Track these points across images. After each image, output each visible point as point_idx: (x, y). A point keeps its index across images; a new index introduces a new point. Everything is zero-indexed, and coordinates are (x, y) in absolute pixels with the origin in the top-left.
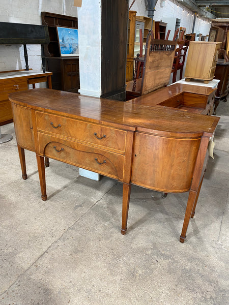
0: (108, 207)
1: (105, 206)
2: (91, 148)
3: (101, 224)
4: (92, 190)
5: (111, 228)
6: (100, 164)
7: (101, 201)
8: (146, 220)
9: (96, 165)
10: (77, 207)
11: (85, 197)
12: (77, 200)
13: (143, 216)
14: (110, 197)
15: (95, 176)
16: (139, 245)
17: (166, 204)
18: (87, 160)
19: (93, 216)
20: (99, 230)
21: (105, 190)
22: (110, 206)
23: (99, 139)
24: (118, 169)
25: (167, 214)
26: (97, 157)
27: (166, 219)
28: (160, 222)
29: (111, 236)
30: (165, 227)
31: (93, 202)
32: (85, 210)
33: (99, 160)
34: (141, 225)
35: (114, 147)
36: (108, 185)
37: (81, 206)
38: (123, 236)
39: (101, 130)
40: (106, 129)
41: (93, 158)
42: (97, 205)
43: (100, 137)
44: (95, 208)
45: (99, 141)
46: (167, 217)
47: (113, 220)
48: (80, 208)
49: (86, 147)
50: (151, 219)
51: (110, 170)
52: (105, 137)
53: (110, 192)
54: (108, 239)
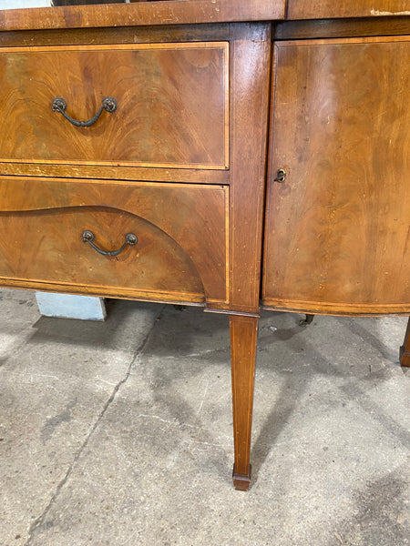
0: (157, 399)
1: (147, 395)
2: (53, 188)
3: (150, 468)
4: (90, 352)
5: (193, 474)
6: (111, 253)
7: (129, 383)
8: (289, 411)
9: (93, 264)
10: (52, 423)
11: (75, 381)
12: (47, 400)
13: (274, 399)
14: (155, 360)
15: (90, 308)
16: (311, 519)
17: (318, 341)
18: (49, 251)
19: (115, 446)
20: (153, 496)
21: (133, 342)
22: (164, 393)
23: (81, 127)
24: (197, 259)
25: (336, 372)
26: (89, 223)
27: (343, 388)
28: (333, 404)
29: (203, 511)
30: (356, 419)
31: (105, 392)
32: (83, 428)
33: (103, 240)
34: (282, 434)
35: (165, 151)
36: (137, 324)
37: (65, 417)
38: (243, 493)
39: (87, 73)
40: (111, 59)
41: (71, 236)
42: (120, 402)
43: (84, 116)
44: (114, 412)
45: (86, 141)
46: (341, 381)
47: (187, 440)
48: (63, 426)
49: (28, 185)
50: (303, 401)
51: (160, 272)
52: (111, 109)
53: (148, 346)
54: (195, 526)
